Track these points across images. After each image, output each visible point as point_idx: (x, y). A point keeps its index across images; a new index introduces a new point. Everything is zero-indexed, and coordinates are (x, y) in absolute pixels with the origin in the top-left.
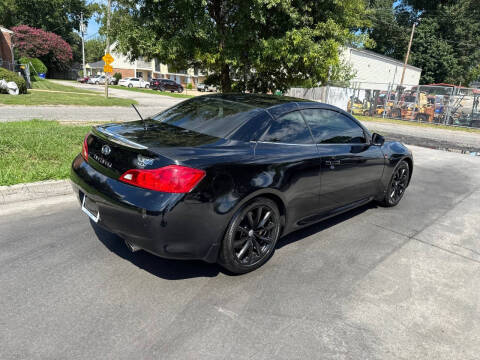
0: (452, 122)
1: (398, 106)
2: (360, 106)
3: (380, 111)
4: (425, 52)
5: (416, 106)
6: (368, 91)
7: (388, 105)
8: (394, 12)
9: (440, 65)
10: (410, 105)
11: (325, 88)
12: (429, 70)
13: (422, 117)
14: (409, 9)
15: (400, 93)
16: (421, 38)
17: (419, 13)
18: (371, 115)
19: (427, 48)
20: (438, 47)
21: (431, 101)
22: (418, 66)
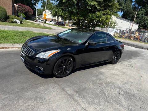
0: (144, 41)
1: (129, 35)
2: (118, 34)
3: (123, 36)
4: (140, 19)
5: (134, 35)
6: (120, 30)
7: (126, 35)
8: (132, 6)
9: (145, 24)
10: (132, 35)
11: (107, 28)
12: (141, 25)
13: (136, 39)
14: (137, 6)
15: (130, 31)
16: (140, 15)
17: (140, 7)
18: (121, 37)
19: (141, 18)
20: (145, 18)
21: (139, 34)
22: (138, 24)
